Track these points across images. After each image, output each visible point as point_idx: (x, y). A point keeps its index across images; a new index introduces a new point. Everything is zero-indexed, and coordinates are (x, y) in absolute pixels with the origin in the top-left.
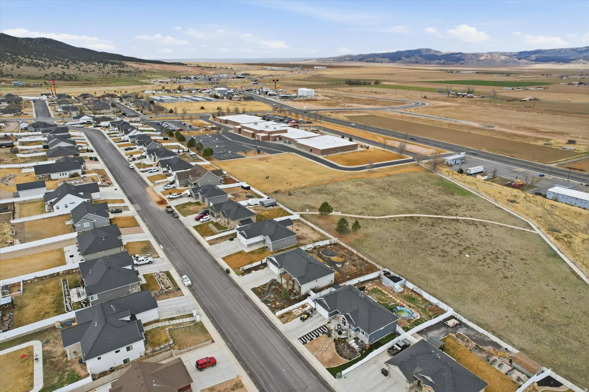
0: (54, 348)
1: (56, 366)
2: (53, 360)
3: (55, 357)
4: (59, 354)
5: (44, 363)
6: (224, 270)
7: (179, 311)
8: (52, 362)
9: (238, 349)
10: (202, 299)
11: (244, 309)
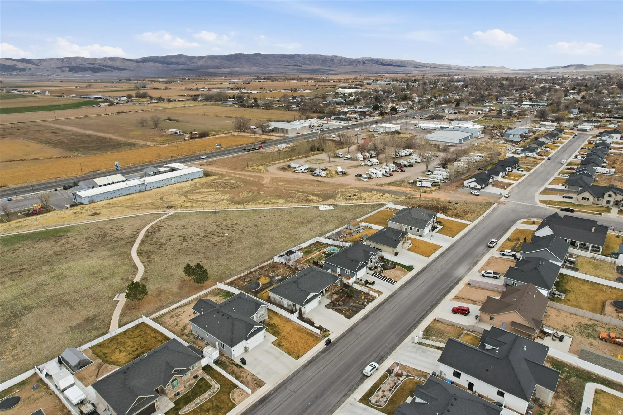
0: (564, 412)
1: (569, 392)
2: (569, 400)
3: (568, 401)
4: (561, 401)
5: (580, 404)
6: (325, 348)
7: (424, 352)
8: (571, 398)
9: (430, 306)
10: (389, 346)
11: (382, 316)
